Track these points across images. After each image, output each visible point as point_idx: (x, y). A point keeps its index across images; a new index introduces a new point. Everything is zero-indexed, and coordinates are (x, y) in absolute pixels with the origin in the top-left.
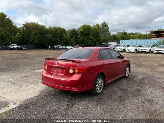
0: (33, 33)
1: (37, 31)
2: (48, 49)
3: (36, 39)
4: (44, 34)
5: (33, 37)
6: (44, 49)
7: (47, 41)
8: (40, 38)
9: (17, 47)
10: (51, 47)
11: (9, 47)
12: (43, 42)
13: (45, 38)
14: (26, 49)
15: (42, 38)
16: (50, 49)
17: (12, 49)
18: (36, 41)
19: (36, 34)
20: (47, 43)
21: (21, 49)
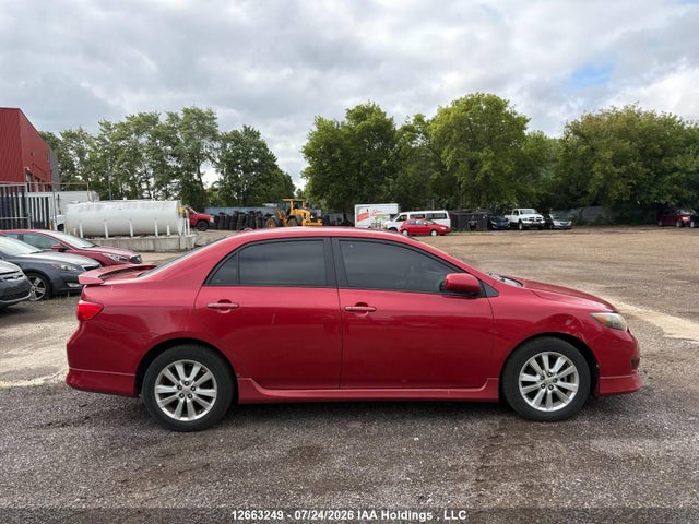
0: (608, 155)
1: (627, 145)
2: (678, 224)
3: (619, 183)
4: (661, 157)
5: (604, 172)
6: (657, 224)
7: (676, 186)
8: (637, 178)
9: (532, 219)
10: (693, 218)
11: (507, 220)
12: (655, 191)
13: (664, 173)
14: (564, 228)
15: (648, 174)
16: (684, 225)
17: (514, 227)
18: (619, 189)
19: (619, 160)
20: (677, 196)
21: (548, 226)
